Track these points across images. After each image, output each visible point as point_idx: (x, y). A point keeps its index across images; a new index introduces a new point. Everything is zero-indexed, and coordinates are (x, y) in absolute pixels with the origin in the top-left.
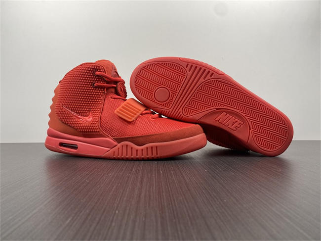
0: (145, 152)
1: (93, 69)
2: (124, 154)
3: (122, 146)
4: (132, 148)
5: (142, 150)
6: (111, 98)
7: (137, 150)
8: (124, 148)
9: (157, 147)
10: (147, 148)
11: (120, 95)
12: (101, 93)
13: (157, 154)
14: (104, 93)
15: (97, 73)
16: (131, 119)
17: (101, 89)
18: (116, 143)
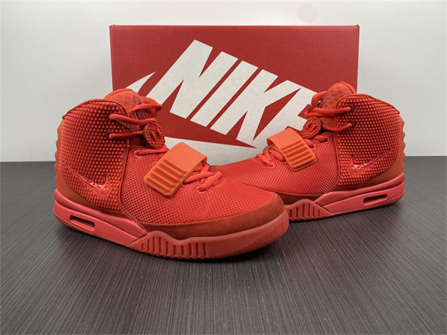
0: (186, 250)
1: (106, 111)
2: (156, 250)
3: (154, 238)
4: (167, 243)
5: (182, 247)
6: (137, 154)
7: (175, 247)
8: (156, 241)
9: (204, 244)
10: (190, 245)
11: (151, 148)
12: (120, 148)
13: (205, 254)
14: (126, 147)
15: (113, 116)
16: (168, 191)
17: (120, 141)
18: (144, 231)
